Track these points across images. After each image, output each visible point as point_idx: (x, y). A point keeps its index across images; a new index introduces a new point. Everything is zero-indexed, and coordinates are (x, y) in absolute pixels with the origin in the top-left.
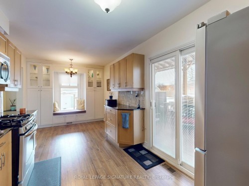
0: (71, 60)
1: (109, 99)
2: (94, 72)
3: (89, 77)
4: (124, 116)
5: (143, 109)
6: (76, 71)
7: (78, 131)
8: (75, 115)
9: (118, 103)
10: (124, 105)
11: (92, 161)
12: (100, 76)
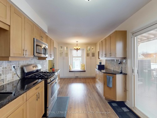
0: (77, 42)
1: (99, 64)
2: (90, 47)
3: (87, 51)
4: (108, 78)
5: (125, 74)
6: (79, 48)
7: (81, 83)
8: (79, 73)
9: (105, 67)
10: (109, 69)
11: (85, 105)
12: (94, 50)
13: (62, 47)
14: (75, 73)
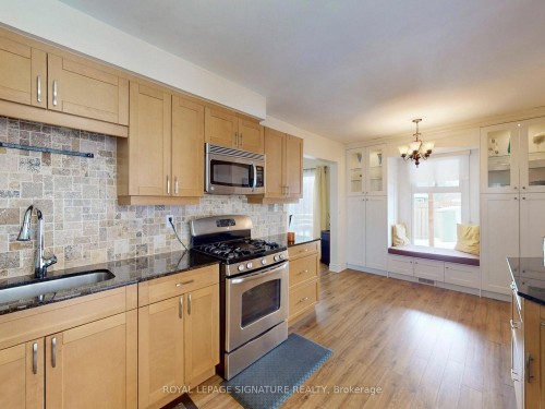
0: (417, 121)
6: (429, 146)
8: (440, 264)
13: (359, 156)
14: (416, 260)
